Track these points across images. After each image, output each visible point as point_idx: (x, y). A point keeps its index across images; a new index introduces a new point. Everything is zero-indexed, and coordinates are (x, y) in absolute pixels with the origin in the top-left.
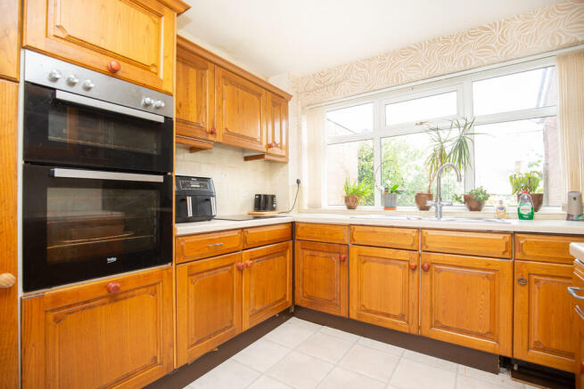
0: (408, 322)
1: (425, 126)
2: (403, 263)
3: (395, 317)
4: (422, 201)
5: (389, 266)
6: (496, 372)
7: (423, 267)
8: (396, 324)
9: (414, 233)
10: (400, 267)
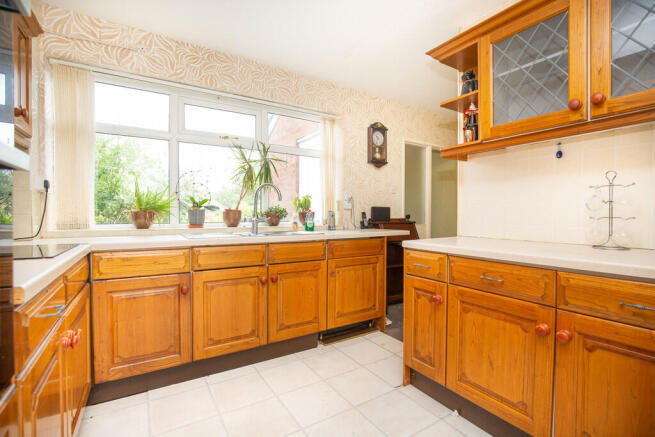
0: (258, 336)
1: (229, 141)
2: (252, 280)
3: (246, 336)
4: (233, 218)
5: (240, 286)
6: (316, 346)
7: (272, 279)
8: (248, 343)
9: (263, 248)
10: (252, 285)
